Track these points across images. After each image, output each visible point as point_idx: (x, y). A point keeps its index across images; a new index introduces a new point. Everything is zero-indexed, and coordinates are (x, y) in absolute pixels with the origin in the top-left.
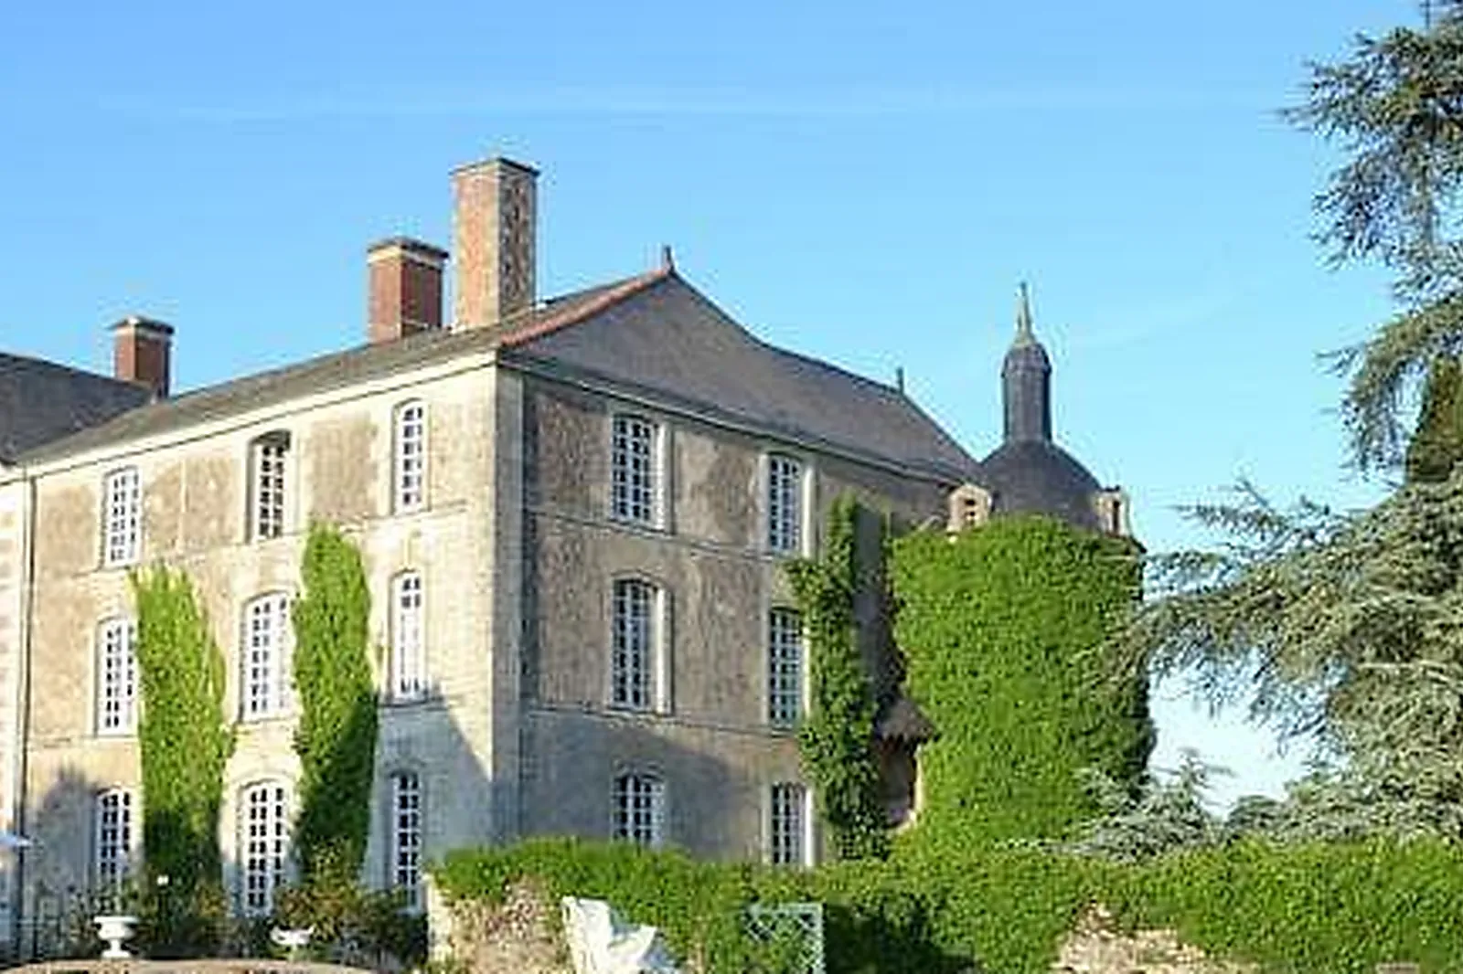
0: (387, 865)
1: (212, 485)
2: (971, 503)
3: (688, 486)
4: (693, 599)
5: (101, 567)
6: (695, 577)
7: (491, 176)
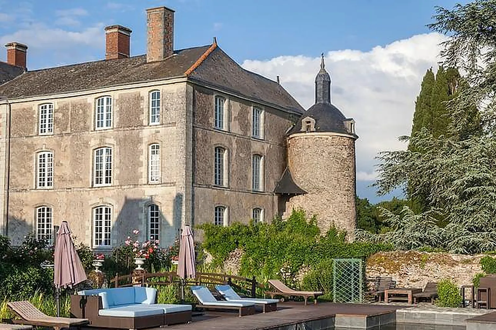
0: (147, 234)
1: (81, 112)
2: (309, 122)
3: (233, 117)
4: (234, 152)
5: (38, 135)
6: (235, 146)
7: (161, 13)
